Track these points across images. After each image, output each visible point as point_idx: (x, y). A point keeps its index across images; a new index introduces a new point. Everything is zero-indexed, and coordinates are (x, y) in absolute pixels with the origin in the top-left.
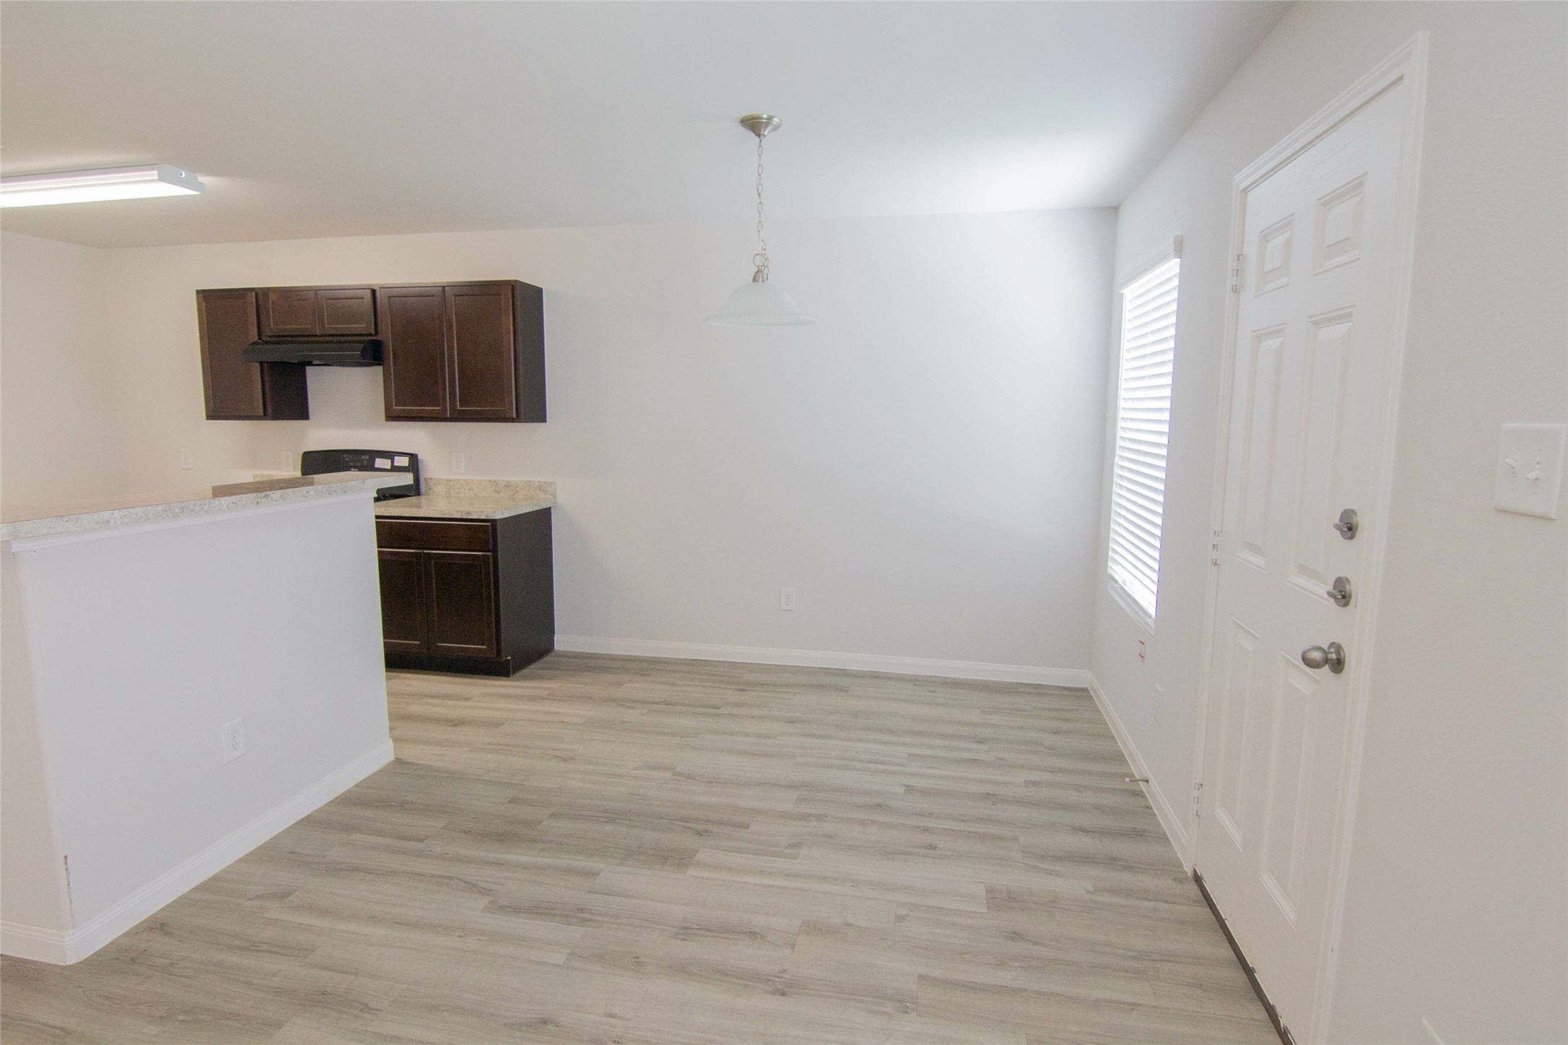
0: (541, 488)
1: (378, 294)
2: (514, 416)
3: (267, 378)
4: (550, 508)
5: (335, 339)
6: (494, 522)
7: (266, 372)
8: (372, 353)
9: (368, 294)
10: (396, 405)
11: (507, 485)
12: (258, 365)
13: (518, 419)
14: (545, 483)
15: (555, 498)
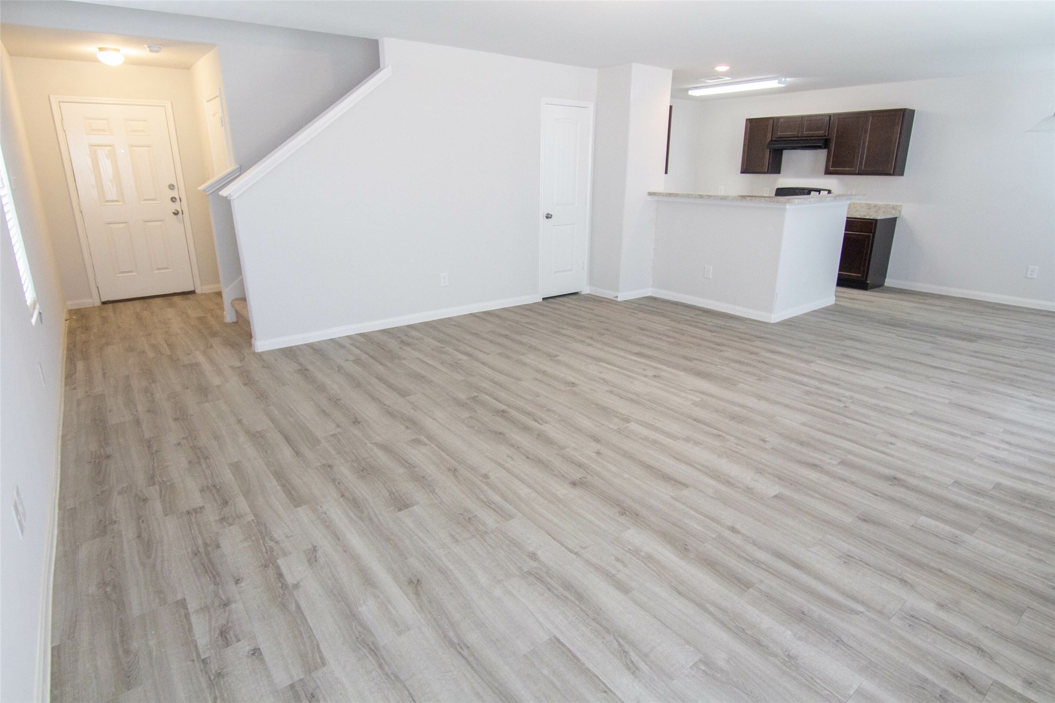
0: (894, 208)
1: (832, 118)
2: (892, 172)
3: (771, 157)
4: (896, 218)
5: (809, 138)
6: (876, 220)
7: (771, 154)
8: (825, 144)
9: (828, 118)
10: (832, 167)
11: (875, 206)
12: (769, 150)
13: (893, 174)
14: (897, 205)
15: (900, 213)
